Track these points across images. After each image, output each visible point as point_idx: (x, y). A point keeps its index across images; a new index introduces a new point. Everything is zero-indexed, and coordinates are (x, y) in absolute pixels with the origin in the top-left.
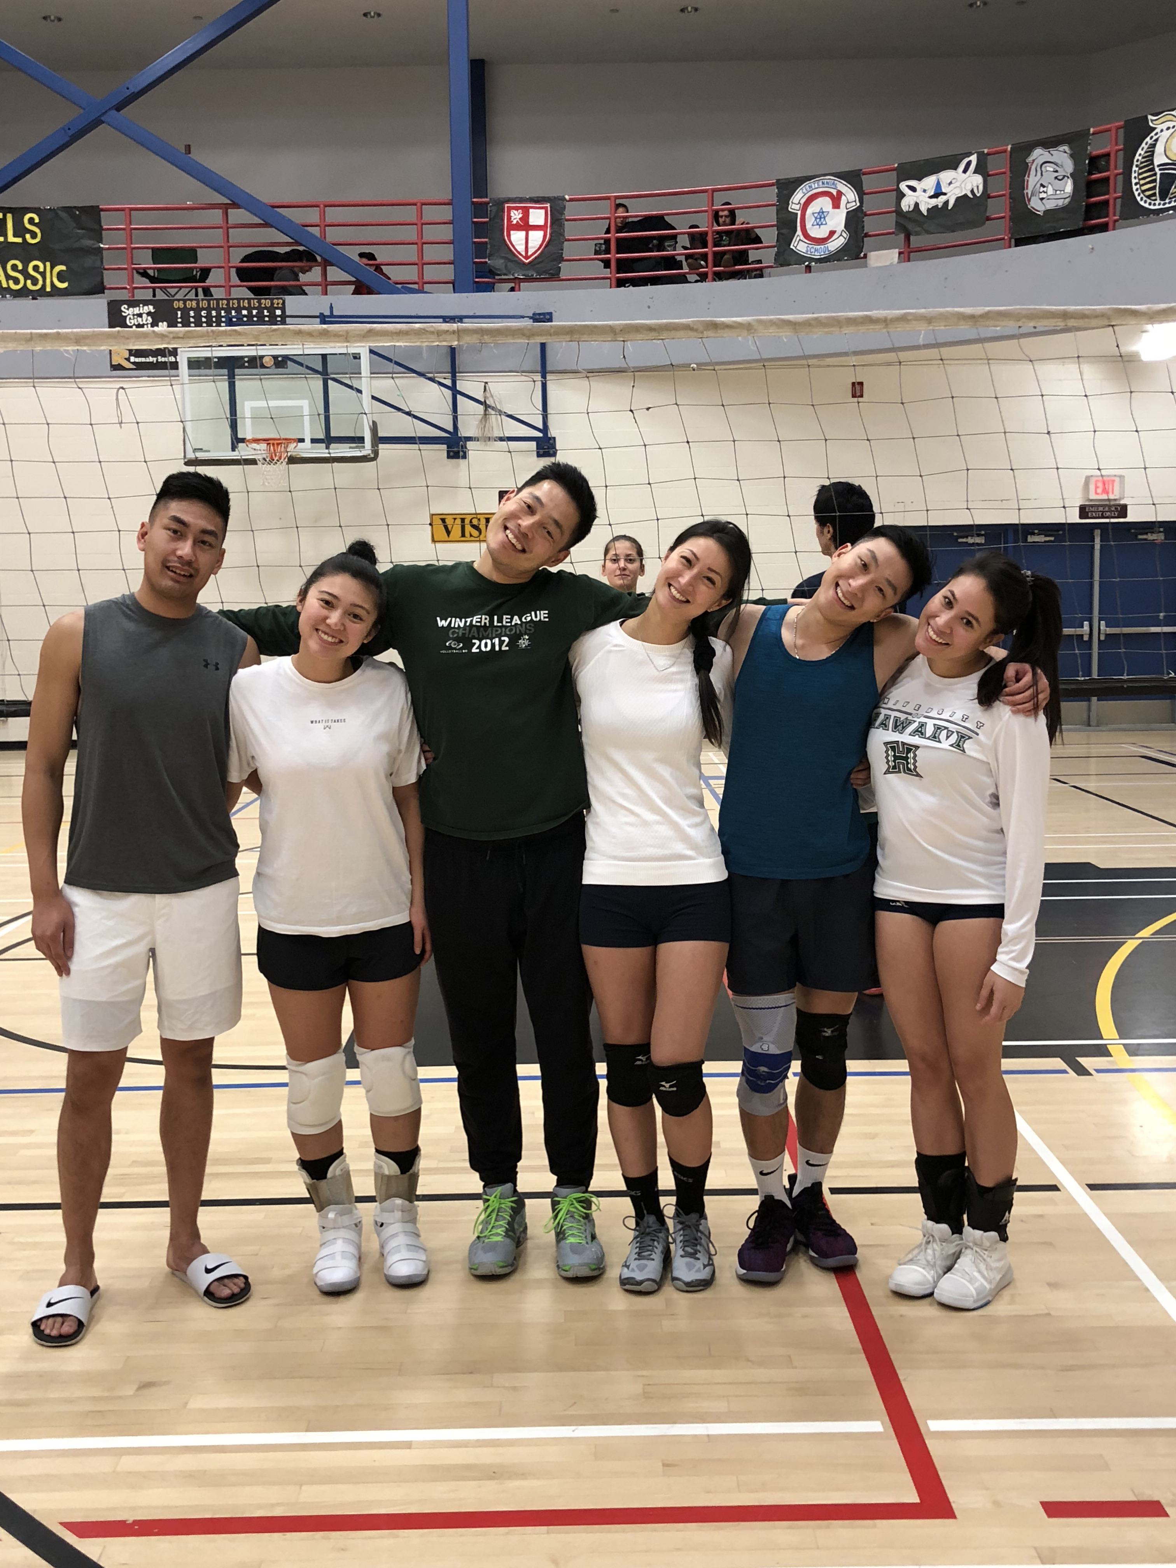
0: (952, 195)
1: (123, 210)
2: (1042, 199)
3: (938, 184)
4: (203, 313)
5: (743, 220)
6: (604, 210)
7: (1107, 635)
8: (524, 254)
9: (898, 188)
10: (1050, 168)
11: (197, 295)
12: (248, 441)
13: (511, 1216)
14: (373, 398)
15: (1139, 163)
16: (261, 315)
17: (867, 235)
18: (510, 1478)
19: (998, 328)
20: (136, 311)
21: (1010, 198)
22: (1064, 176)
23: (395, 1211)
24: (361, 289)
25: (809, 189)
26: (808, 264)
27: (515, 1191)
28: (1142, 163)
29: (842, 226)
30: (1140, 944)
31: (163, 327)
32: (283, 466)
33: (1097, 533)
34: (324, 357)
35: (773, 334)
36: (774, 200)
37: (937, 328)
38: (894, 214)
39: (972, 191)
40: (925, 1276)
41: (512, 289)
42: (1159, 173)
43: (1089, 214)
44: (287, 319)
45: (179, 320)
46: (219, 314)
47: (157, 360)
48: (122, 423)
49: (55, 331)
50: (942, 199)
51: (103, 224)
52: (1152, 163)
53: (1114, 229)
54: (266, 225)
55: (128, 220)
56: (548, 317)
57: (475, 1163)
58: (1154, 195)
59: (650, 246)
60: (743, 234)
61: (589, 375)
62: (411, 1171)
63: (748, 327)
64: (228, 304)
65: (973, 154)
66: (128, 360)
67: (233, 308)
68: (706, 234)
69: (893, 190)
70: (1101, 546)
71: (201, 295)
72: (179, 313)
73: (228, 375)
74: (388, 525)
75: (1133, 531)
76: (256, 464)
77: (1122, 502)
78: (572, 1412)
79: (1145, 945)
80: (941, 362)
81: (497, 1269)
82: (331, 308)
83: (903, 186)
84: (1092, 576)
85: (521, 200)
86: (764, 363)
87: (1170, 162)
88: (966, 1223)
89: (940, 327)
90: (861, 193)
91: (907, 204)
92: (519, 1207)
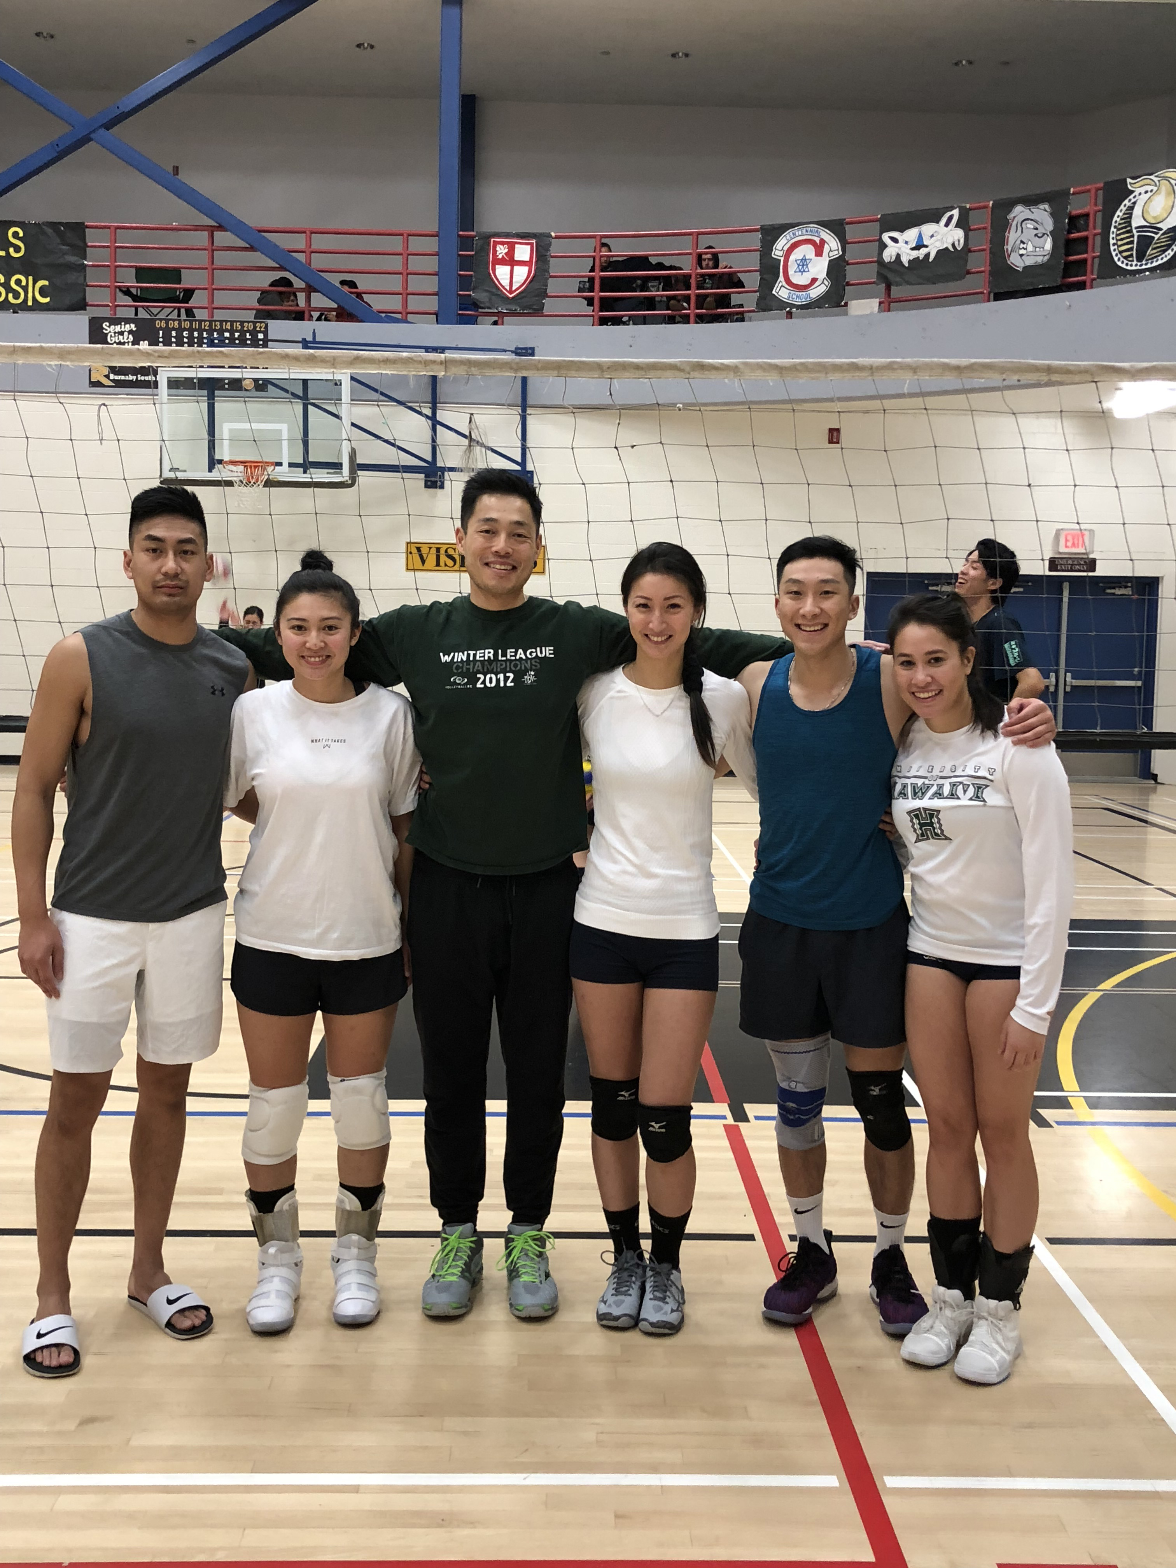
0: (933, 248)
1: (109, 227)
2: (1021, 255)
3: (920, 237)
4: (185, 334)
5: (727, 264)
6: (587, 248)
7: (1073, 687)
8: (508, 288)
9: (880, 239)
10: (1030, 225)
11: (179, 315)
12: (226, 462)
13: (468, 1257)
14: (353, 425)
15: (1117, 224)
16: (244, 338)
17: (848, 284)
18: (458, 1526)
19: (983, 380)
20: (118, 328)
21: (991, 253)
22: (1044, 234)
23: (352, 1247)
24: (344, 315)
25: (792, 236)
26: (788, 310)
27: (475, 1230)
28: (1120, 224)
29: (824, 275)
30: (1101, 996)
31: (144, 345)
32: (259, 491)
33: (1066, 586)
34: (305, 382)
35: (760, 378)
36: (758, 245)
37: (922, 378)
38: (876, 264)
39: (953, 245)
40: (938, 1344)
41: (495, 323)
42: (1136, 234)
43: (1067, 273)
44: (269, 343)
45: (161, 340)
46: (200, 334)
47: (137, 378)
48: (102, 440)
49: (38, 345)
50: (923, 251)
51: (87, 240)
52: (1130, 225)
53: (1092, 287)
54: (252, 248)
55: (113, 238)
56: (530, 351)
57: (436, 1200)
58: (1131, 255)
59: (634, 285)
60: (725, 277)
61: (574, 410)
62: (373, 1208)
63: (735, 369)
64: (210, 326)
65: (956, 208)
66: (107, 377)
67: (215, 330)
68: (688, 277)
69: (874, 241)
70: (1069, 599)
71: (183, 316)
72: (161, 332)
73: (208, 396)
74: (368, 552)
75: (1101, 585)
76: (233, 486)
77: (1091, 556)
78: (525, 1459)
79: (1106, 997)
80: (925, 411)
81: (450, 1310)
82: (314, 333)
83: (885, 237)
84: (1059, 629)
85: (508, 235)
86: (749, 405)
87: (1148, 224)
88: (978, 1291)
89: (925, 377)
90: (844, 242)
91: (888, 255)
92: (478, 1248)
